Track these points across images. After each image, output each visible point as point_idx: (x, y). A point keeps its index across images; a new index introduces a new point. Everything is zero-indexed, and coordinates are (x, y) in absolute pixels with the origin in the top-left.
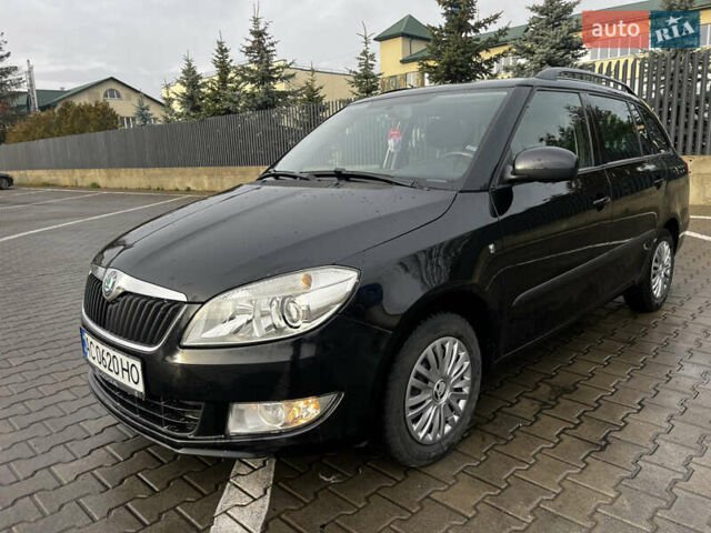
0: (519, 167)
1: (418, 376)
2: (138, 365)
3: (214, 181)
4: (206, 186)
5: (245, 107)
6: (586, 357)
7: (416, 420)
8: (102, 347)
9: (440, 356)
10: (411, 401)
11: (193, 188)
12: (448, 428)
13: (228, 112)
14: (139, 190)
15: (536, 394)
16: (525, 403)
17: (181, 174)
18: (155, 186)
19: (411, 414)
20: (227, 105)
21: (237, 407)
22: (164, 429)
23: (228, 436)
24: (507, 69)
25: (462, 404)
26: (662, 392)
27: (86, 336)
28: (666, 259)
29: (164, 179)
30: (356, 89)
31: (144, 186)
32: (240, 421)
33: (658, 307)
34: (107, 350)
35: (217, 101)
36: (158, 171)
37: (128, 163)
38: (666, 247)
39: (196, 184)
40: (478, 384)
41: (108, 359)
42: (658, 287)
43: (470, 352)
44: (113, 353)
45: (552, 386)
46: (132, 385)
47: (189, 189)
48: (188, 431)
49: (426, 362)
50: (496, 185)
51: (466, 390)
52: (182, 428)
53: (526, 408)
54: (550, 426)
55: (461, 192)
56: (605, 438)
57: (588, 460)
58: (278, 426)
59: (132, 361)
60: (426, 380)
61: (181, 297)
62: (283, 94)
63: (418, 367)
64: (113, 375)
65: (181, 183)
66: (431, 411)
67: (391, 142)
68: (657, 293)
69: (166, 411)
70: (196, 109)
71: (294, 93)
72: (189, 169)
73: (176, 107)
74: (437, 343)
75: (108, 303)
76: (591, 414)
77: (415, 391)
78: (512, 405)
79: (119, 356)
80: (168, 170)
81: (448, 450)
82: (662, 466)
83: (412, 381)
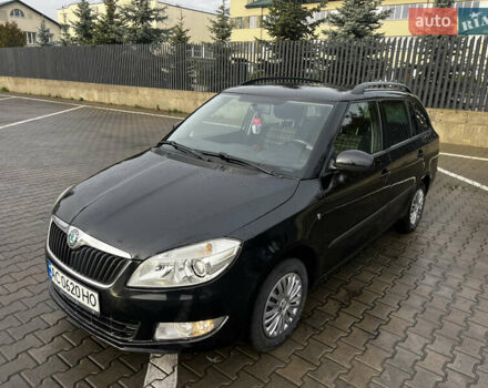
0: (338, 161)
1: (272, 299)
2: (96, 295)
3: (102, 94)
4: (96, 99)
5: (128, 40)
6: (368, 268)
7: (268, 325)
8: (66, 278)
9: (285, 286)
10: (267, 314)
11: (85, 99)
12: (286, 326)
13: (114, 42)
14: (41, 96)
15: (337, 297)
16: (331, 302)
17: (76, 87)
18: (54, 95)
19: (267, 322)
20: (113, 36)
21: (161, 325)
22: (112, 334)
23: (155, 341)
24: (325, 33)
25: (295, 311)
26: (412, 295)
27: (52, 266)
28: (421, 200)
29: (61, 89)
30: (214, 35)
31: (45, 93)
32: (163, 332)
33: (413, 230)
34: (71, 281)
35: (105, 32)
36: (56, 82)
37: (32, 75)
38: (421, 193)
39: (88, 95)
40: (305, 298)
41: (71, 287)
42: (414, 217)
43: (302, 280)
44: (75, 284)
45: (347, 290)
46: (90, 306)
47: (82, 100)
48: (128, 336)
49: (277, 291)
50: (323, 173)
51: (298, 303)
52: (124, 335)
53: (331, 307)
54: (346, 321)
55: (302, 180)
56: (377, 330)
57: (368, 345)
58: (187, 335)
59: (90, 292)
60: (275, 301)
61: (126, 255)
62: (158, 31)
63: (272, 294)
64: (75, 297)
65: (75, 94)
66: (278, 319)
67: (254, 127)
68: (413, 222)
69: (113, 323)
70: (89, 36)
71: (166, 31)
72: (82, 84)
73: (72, 33)
74: (284, 278)
75: (71, 250)
76: (370, 312)
77: (270, 309)
78: (324, 305)
79: (81, 287)
80: (65, 83)
81: (286, 339)
82: (408, 350)
83: (268, 303)
